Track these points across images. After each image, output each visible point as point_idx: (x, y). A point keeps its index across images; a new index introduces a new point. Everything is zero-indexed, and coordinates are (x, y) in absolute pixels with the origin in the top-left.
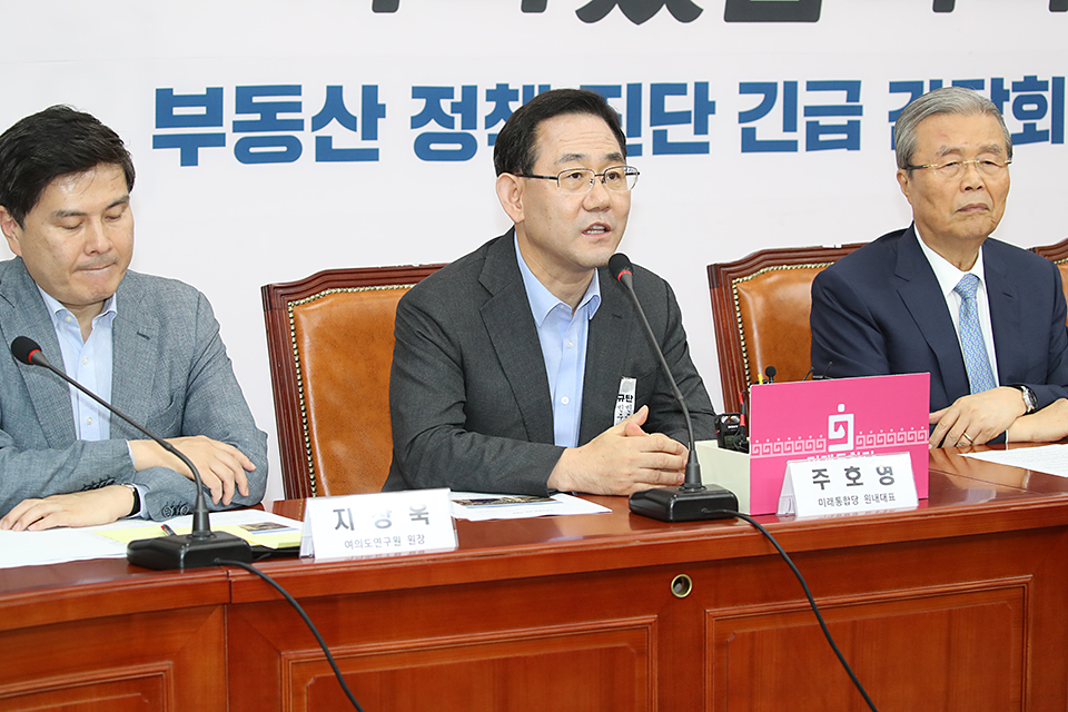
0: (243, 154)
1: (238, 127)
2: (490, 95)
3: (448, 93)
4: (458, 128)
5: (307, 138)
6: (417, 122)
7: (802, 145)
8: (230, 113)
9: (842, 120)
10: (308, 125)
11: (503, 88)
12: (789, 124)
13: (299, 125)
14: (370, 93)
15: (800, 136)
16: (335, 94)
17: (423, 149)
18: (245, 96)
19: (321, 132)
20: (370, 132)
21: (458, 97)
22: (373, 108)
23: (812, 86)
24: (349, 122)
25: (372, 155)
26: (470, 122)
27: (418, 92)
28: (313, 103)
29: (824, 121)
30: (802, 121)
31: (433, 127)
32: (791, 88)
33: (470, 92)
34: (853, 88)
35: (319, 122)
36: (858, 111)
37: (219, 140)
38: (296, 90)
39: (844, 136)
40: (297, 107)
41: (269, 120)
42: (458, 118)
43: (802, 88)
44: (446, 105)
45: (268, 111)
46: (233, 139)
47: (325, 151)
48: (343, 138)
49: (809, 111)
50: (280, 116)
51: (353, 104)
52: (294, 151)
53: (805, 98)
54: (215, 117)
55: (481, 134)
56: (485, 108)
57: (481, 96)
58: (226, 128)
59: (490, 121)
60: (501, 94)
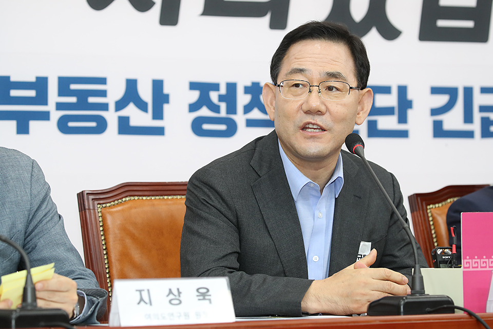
0: (64, 126)
1: (60, 106)
2: (247, 90)
3: (216, 87)
4: (223, 113)
5: (111, 117)
6: (193, 107)
7: (478, 134)
8: (53, 96)
10: (112, 107)
11: (256, 84)
13: (105, 107)
14: (158, 85)
15: (476, 127)
16: (132, 85)
17: (198, 127)
18: (64, 84)
19: (122, 113)
20: (158, 114)
21: (223, 90)
22: (160, 97)
23: (485, 90)
24: (142, 106)
25: (159, 131)
26: (232, 109)
27: (193, 86)
28: (116, 91)
30: (477, 116)
31: (205, 112)
33: (232, 87)
35: (120, 105)
37: (45, 116)
38: (103, 81)
40: (103, 94)
42: (223, 106)
43: (476, 92)
44: (214, 96)
45: (83, 96)
46: (56, 115)
47: (125, 127)
48: (138, 118)
50: (92, 100)
51: (146, 93)
52: (101, 126)
54: (42, 98)
55: (240, 118)
56: (243, 99)
57: (240, 91)
58: (51, 107)
59: (247, 109)
60: (255, 90)
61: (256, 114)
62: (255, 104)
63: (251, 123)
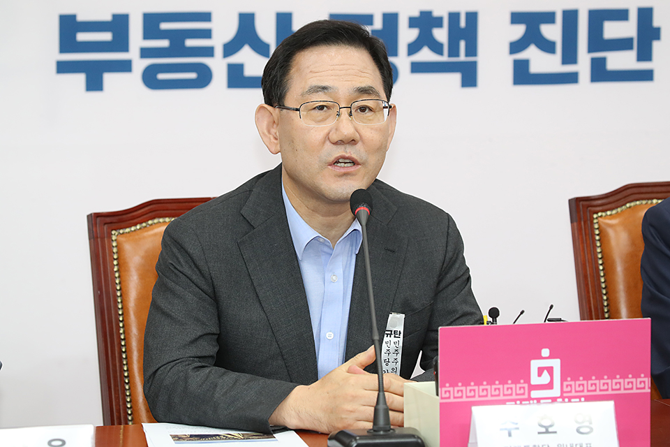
0: (151, 79)
1: (145, 53)
2: (413, 22)
5: (218, 65)
8: (136, 38)
10: (219, 51)
11: (426, 15)
13: (209, 52)
16: (247, 21)
18: (152, 23)
21: (378, 25)
24: (262, 49)
26: (391, 49)
28: (224, 29)
33: (391, 20)
35: (230, 49)
37: (125, 66)
38: (206, 17)
40: (207, 34)
41: (178, 48)
45: (178, 38)
46: (140, 65)
47: (237, 78)
50: (190, 43)
52: (204, 77)
54: (121, 42)
55: (402, 61)
56: (406, 35)
57: (403, 24)
58: (133, 54)
59: (413, 48)
60: (425, 22)
61: (426, 55)
62: (425, 40)
63: (417, 68)
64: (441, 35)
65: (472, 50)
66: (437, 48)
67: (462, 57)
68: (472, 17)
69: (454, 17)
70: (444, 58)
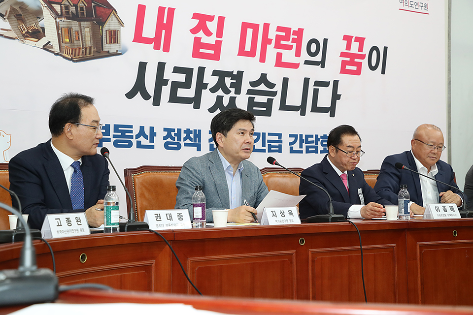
0: (116, 144)
1: (114, 136)
2: (185, 132)
3: (173, 130)
4: (176, 141)
5: (134, 141)
6: (165, 138)
7: (267, 151)
8: (112, 132)
9: (277, 144)
10: (134, 137)
11: (188, 130)
12: (264, 145)
13: (132, 137)
14: (152, 129)
15: (266, 148)
16: (142, 128)
17: (166, 146)
18: (116, 127)
19: (138, 140)
20: (152, 141)
21: (176, 132)
22: (153, 134)
23: (269, 134)
24: (146, 137)
25: (152, 147)
26: (179, 139)
27: (165, 130)
28: (136, 131)
29: (273, 144)
30: (267, 144)
31: (169, 140)
32: (264, 134)
33: (179, 130)
34: (280, 135)
35: (138, 136)
36: (281, 142)
37: (109, 140)
38: (131, 127)
39: (278, 149)
40: (131, 132)
41: (123, 135)
42: (176, 137)
43: (267, 134)
44: (173, 134)
45: (123, 132)
46: (113, 140)
47: (139, 145)
48: (145, 142)
49: (269, 141)
50: (126, 134)
51: (147, 132)
52: (130, 145)
53: (268, 138)
54: (107, 133)
55: (182, 143)
56: (183, 135)
57: (182, 132)
58: (111, 137)
59: (185, 139)
60: (188, 132)
61: (188, 141)
62: (188, 137)
63: (186, 145)
64: (192, 136)
65: (200, 141)
66: (191, 139)
67: (197, 143)
68: (200, 131)
69: (195, 131)
70: (193, 142)
